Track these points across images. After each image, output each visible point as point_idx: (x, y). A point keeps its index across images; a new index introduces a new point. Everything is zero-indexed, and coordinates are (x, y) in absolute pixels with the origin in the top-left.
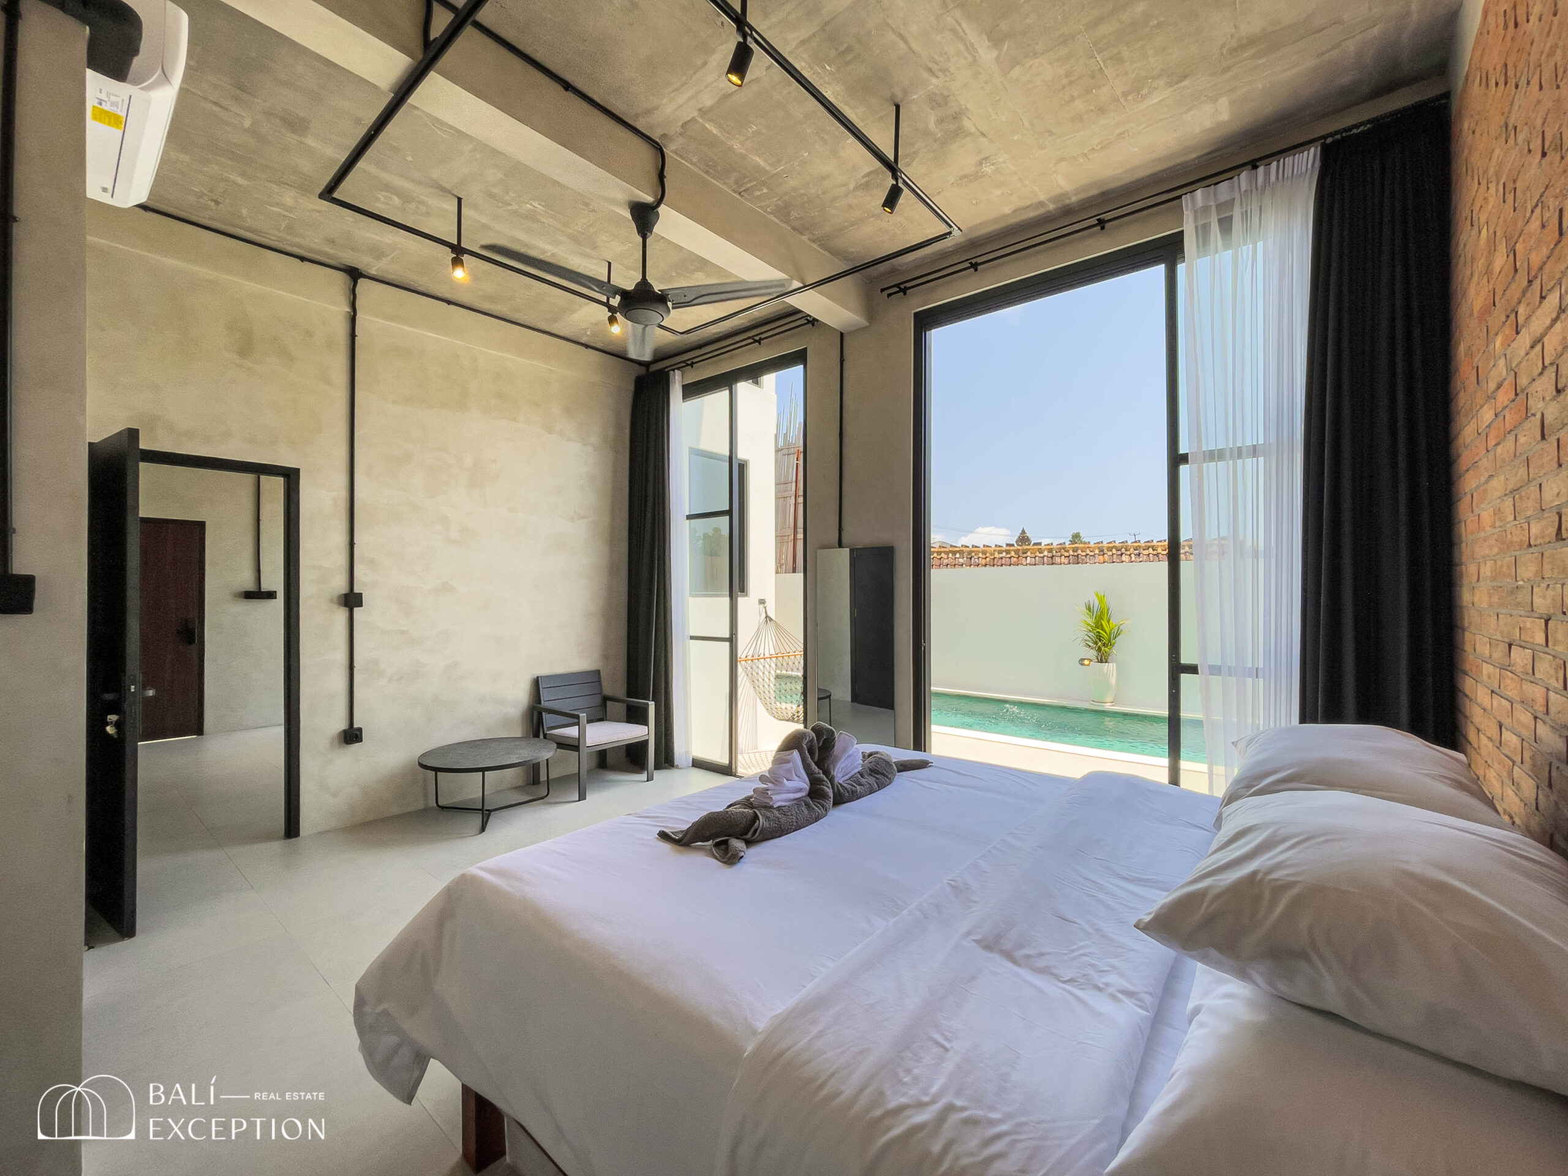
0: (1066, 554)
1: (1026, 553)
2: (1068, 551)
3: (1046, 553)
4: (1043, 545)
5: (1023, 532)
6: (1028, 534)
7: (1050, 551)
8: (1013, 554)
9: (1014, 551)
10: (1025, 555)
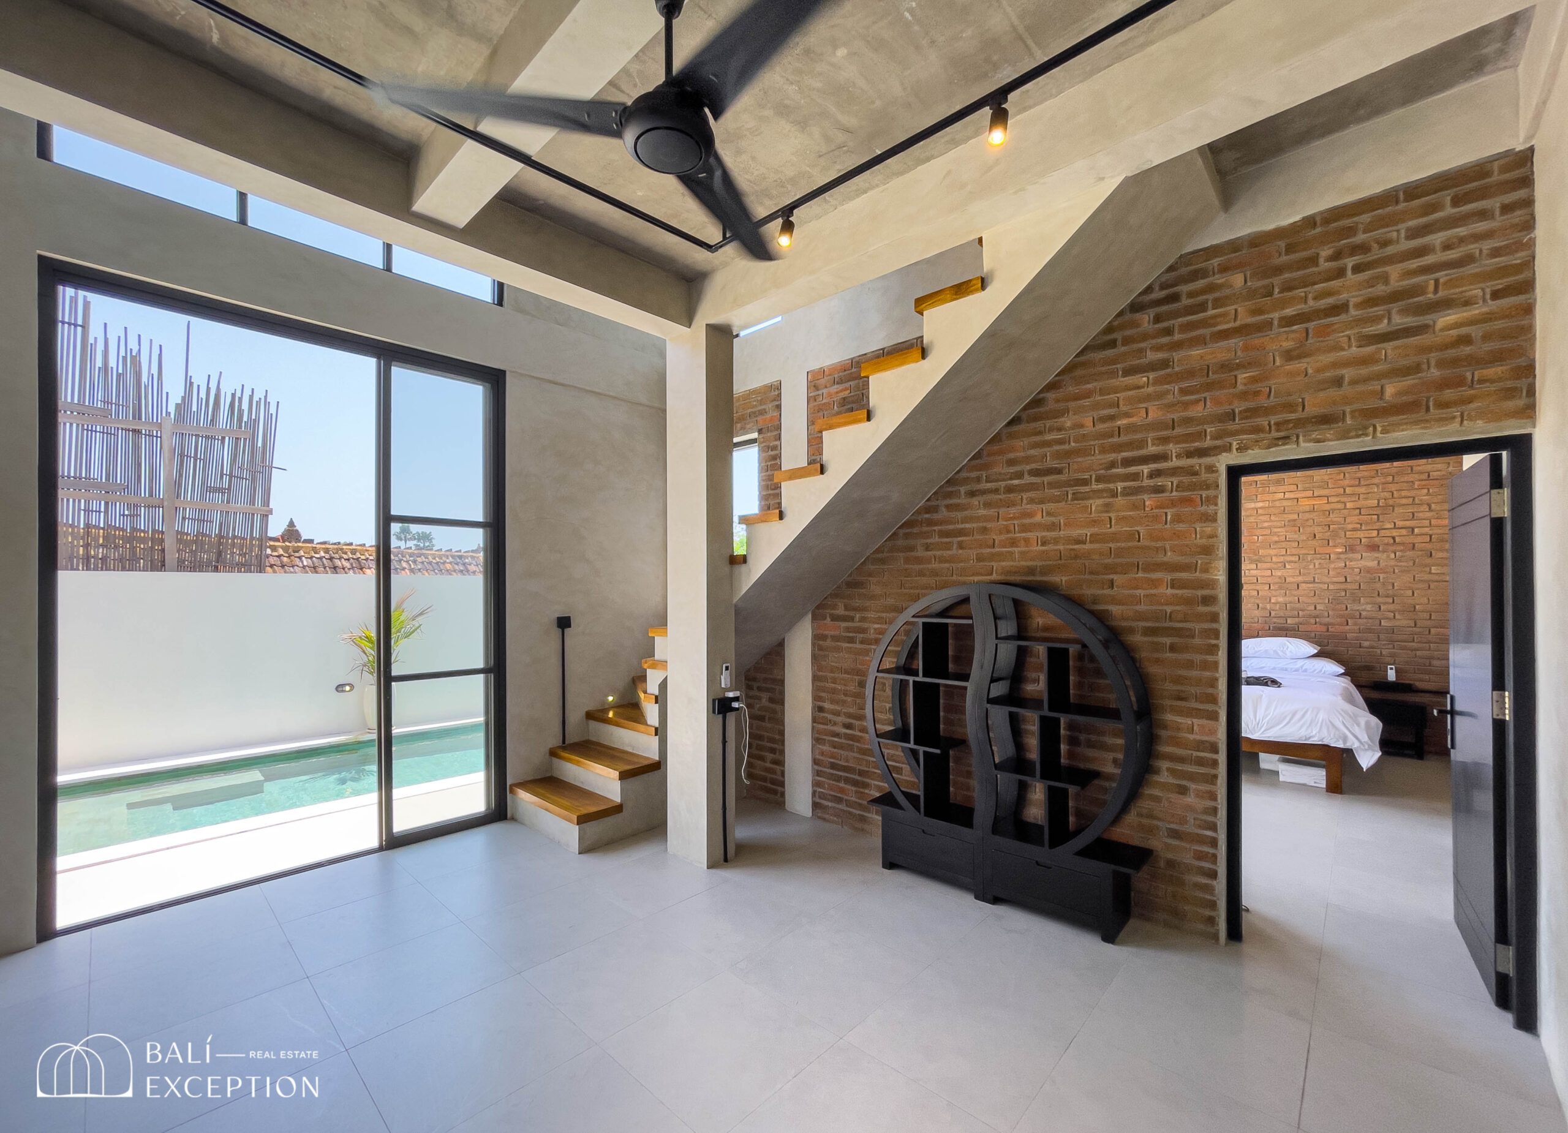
0: (345, 556)
1: (298, 552)
2: (346, 553)
3: (322, 554)
4: (315, 543)
5: (291, 524)
6: (298, 528)
7: (327, 551)
8: (281, 552)
9: (282, 547)
10: (297, 554)
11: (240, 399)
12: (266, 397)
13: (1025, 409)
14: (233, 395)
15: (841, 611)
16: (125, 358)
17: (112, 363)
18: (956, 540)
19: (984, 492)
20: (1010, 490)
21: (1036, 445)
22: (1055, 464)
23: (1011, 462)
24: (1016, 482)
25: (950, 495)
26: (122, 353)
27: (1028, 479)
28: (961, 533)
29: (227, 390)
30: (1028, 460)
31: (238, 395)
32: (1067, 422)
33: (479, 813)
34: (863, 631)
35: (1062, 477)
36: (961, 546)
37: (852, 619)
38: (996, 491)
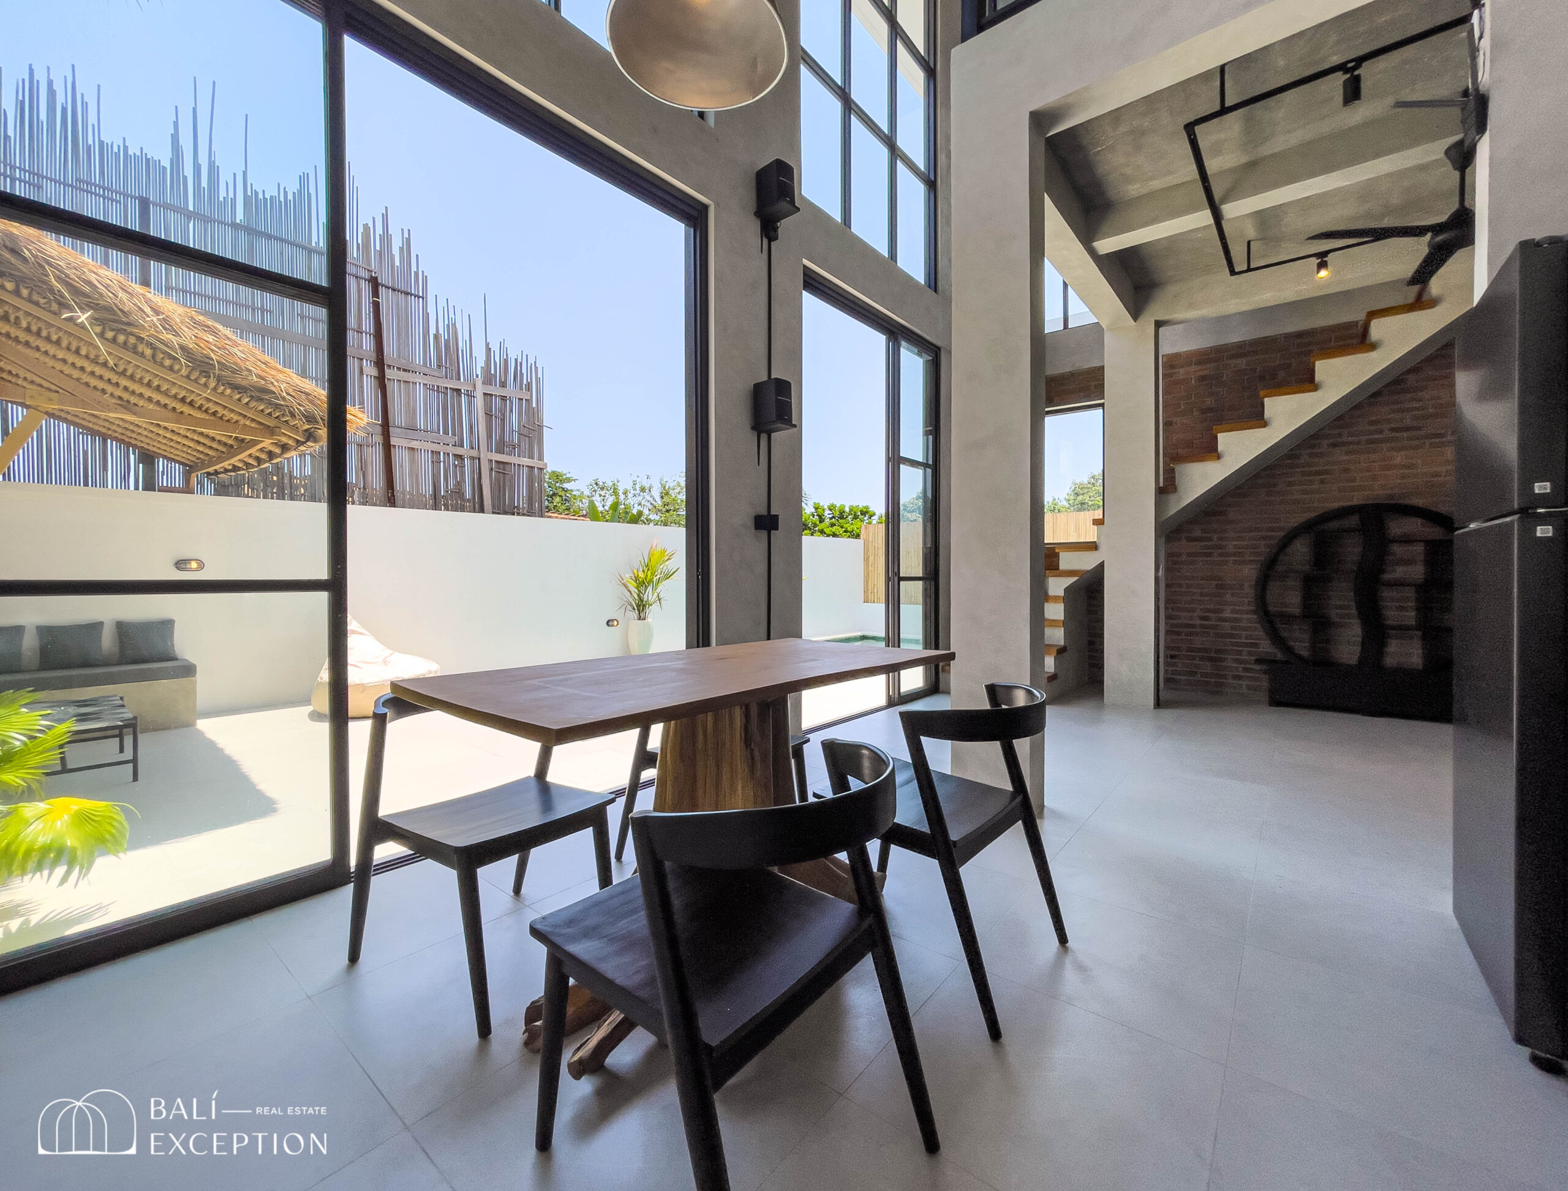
11: (521, 363)
12: (535, 362)
13: (1387, 386)
14: (516, 360)
15: (1198, 533)
16: (448, 325)
17: (441, 331)
18: (1318, 478)
19: (1344, 444)
20: (1373, 442)
21: (1394, 411)
22: (1415, 423)
23: (1372, 423)
24: (1376, 436)
25: (1313, 446)
26: (446, 322)
27: (1387, 434)
28: (1326, 472)
29: (512, 356)
30: (1388, 421)
31: (519, 360)
32: (1426, 395)
33: (919, 688)
34: (1220, 547)
35: (1422, 433)
36: (1322, 482)
37: (1210, 539)
38: (1358, 443)
